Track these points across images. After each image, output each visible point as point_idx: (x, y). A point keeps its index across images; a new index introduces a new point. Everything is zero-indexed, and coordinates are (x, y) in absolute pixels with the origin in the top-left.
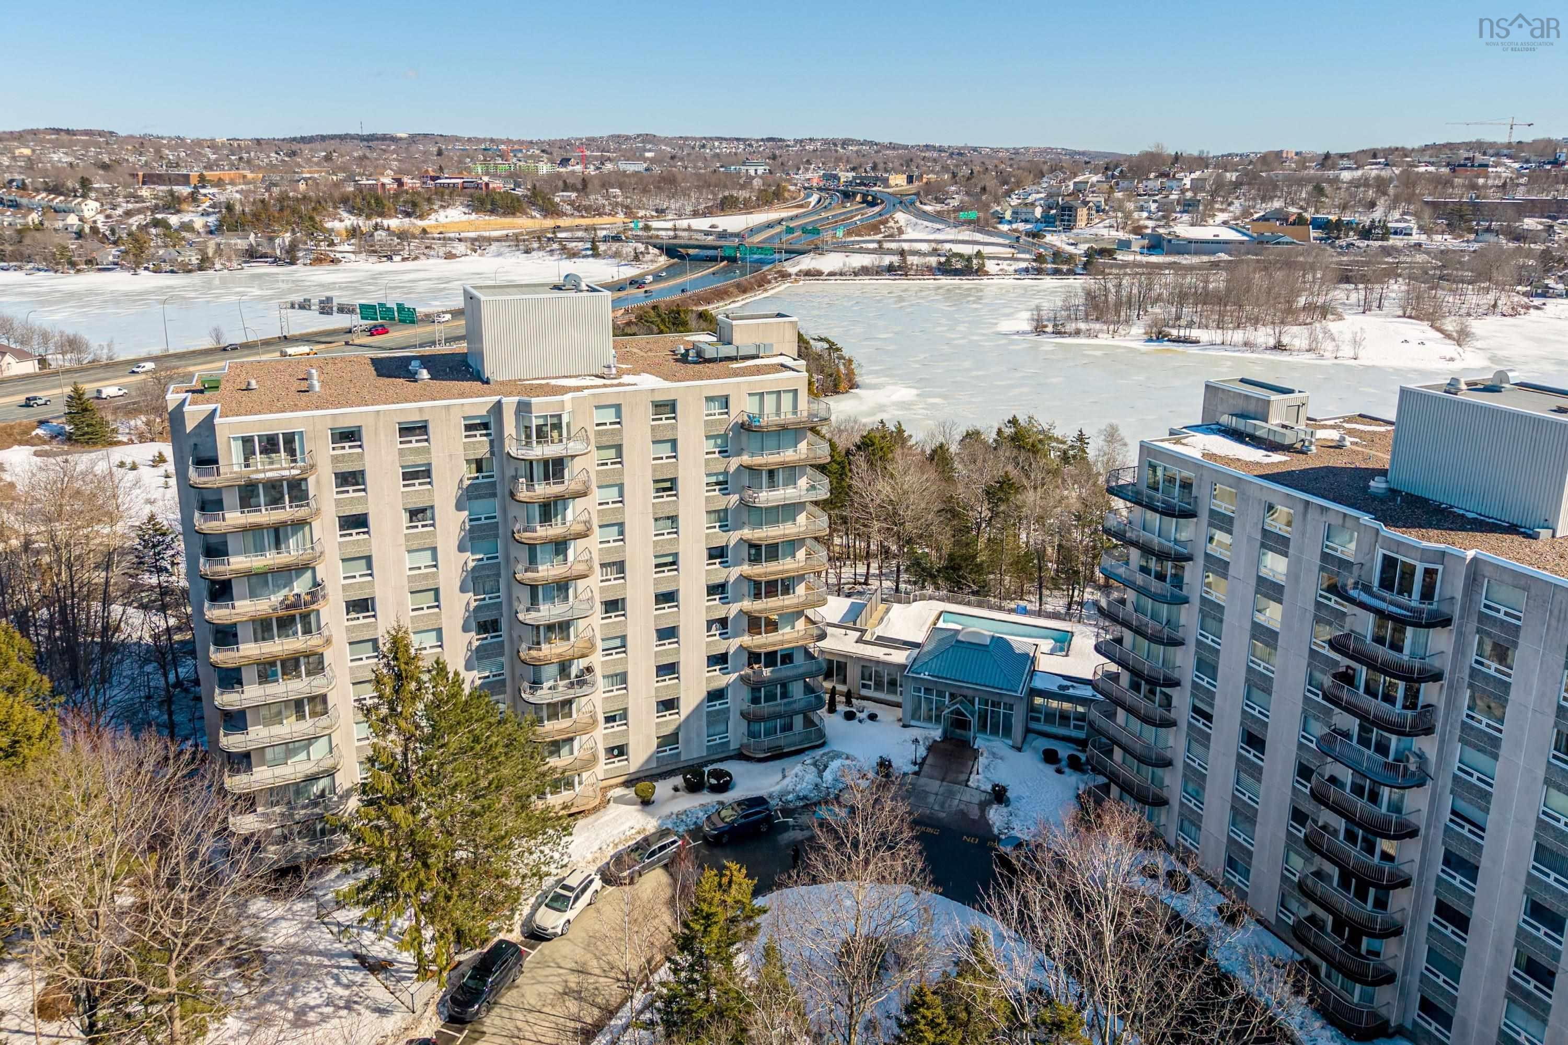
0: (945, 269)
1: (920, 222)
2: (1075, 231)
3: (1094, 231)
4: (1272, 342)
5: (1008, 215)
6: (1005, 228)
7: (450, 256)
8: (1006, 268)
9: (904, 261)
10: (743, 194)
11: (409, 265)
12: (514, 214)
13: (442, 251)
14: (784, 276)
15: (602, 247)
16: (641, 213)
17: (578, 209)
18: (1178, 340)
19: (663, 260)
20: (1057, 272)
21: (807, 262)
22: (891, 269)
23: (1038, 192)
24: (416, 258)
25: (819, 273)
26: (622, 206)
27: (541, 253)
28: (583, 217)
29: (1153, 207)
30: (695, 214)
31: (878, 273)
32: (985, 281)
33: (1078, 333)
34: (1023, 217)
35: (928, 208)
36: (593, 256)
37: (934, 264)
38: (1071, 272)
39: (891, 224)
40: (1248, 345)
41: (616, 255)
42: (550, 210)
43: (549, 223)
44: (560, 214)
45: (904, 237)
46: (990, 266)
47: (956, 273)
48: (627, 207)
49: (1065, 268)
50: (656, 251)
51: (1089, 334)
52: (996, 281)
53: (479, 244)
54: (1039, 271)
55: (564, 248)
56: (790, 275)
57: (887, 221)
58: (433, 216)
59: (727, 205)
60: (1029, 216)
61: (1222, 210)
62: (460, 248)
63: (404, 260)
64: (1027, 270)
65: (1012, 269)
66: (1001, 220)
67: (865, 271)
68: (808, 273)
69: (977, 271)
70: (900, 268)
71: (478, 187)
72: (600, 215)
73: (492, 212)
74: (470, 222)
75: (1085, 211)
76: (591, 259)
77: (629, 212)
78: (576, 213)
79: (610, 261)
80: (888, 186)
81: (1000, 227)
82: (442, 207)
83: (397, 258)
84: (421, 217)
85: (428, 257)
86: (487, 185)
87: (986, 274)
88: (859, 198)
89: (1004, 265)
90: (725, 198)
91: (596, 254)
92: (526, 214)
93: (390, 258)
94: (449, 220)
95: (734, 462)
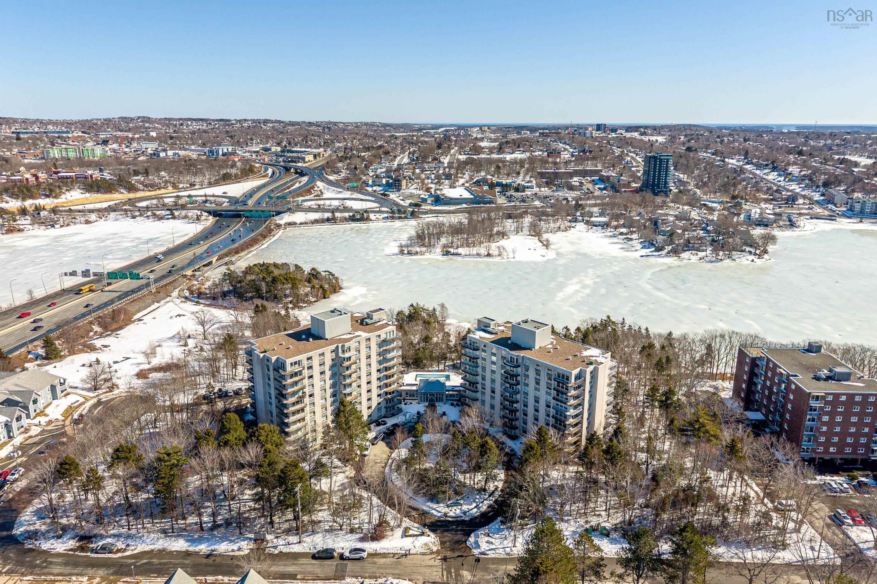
0: (353, 219)
1: (330, 187)
2: (402, 191)
3: (410, 191)
5: (370, 182)
6: (370, 189)
7: (88, 222)
8: (378, 217)
9: (334, 215)
10: (234, 171)
12: (111, 192)
13: (83, 219)
14: (279, 226)
15: (176, 213)
16: (181, 186)
17: (145, 186)
19: (211, 220)
20: (400, 218)
21: (286, 218)
22: (328, 220)
23: (381, 168)
24: (68, 225)
25: (295, 224)
26: (170, 182)
27: (142, 218)
28: (150, 191)
29: (433, 176)
30: (211, 184)
31: (323, 222)
32: (371, 224)
33: (417, 253)
34: (377, 183)
35: (331, 178)
36: (172, 218)
37: (347, 217)
38: (406, 218)
39: (316, 189)
41: (186, 217)
42: (131, 188)
43: (132, 196)
44: (137, 190)
45: (325, 196)
46: (372, 216)
47: (358, 220)
48: (173, 183)
49: (403, 216)
50: (206, 214)
51: (422, 253)
52: (375, 223)
53: (102, 213)
54: (393, 218)
55: (154, 215)
56: (281, 225)
57: (313, 188)
58: (63, 196)
59: (226, 179)
60: (380, 183)
61: (461, 178)
62: (93, 217)
63: (61, 226)
64: (387, 218)
65: (381, 217)
66: (367, 185)
67: (316, 221)
68: (290, 224)
69: (366, 219)
70: (332, 219)
71: (86, 178)
72: (159, 189)
73: (98, 192)
74: (87, 199)
75: (405, 181)
76: (171, 220)
77: (175, 186)
78: (145, 189)
80: (305, 162)
81: (367, 188)
82: (67, 190)
83: (57, 226)
84: (56, 197)
85: (75, 223)
86: (91, 176)
87: (371, 220)
88: (292, 170)
89: (378, 215)
90: (225, 174)
91: (174, 218)
92: (118, 191)
93: (53, 226)
94: (73, 198)
95: (382, 349)
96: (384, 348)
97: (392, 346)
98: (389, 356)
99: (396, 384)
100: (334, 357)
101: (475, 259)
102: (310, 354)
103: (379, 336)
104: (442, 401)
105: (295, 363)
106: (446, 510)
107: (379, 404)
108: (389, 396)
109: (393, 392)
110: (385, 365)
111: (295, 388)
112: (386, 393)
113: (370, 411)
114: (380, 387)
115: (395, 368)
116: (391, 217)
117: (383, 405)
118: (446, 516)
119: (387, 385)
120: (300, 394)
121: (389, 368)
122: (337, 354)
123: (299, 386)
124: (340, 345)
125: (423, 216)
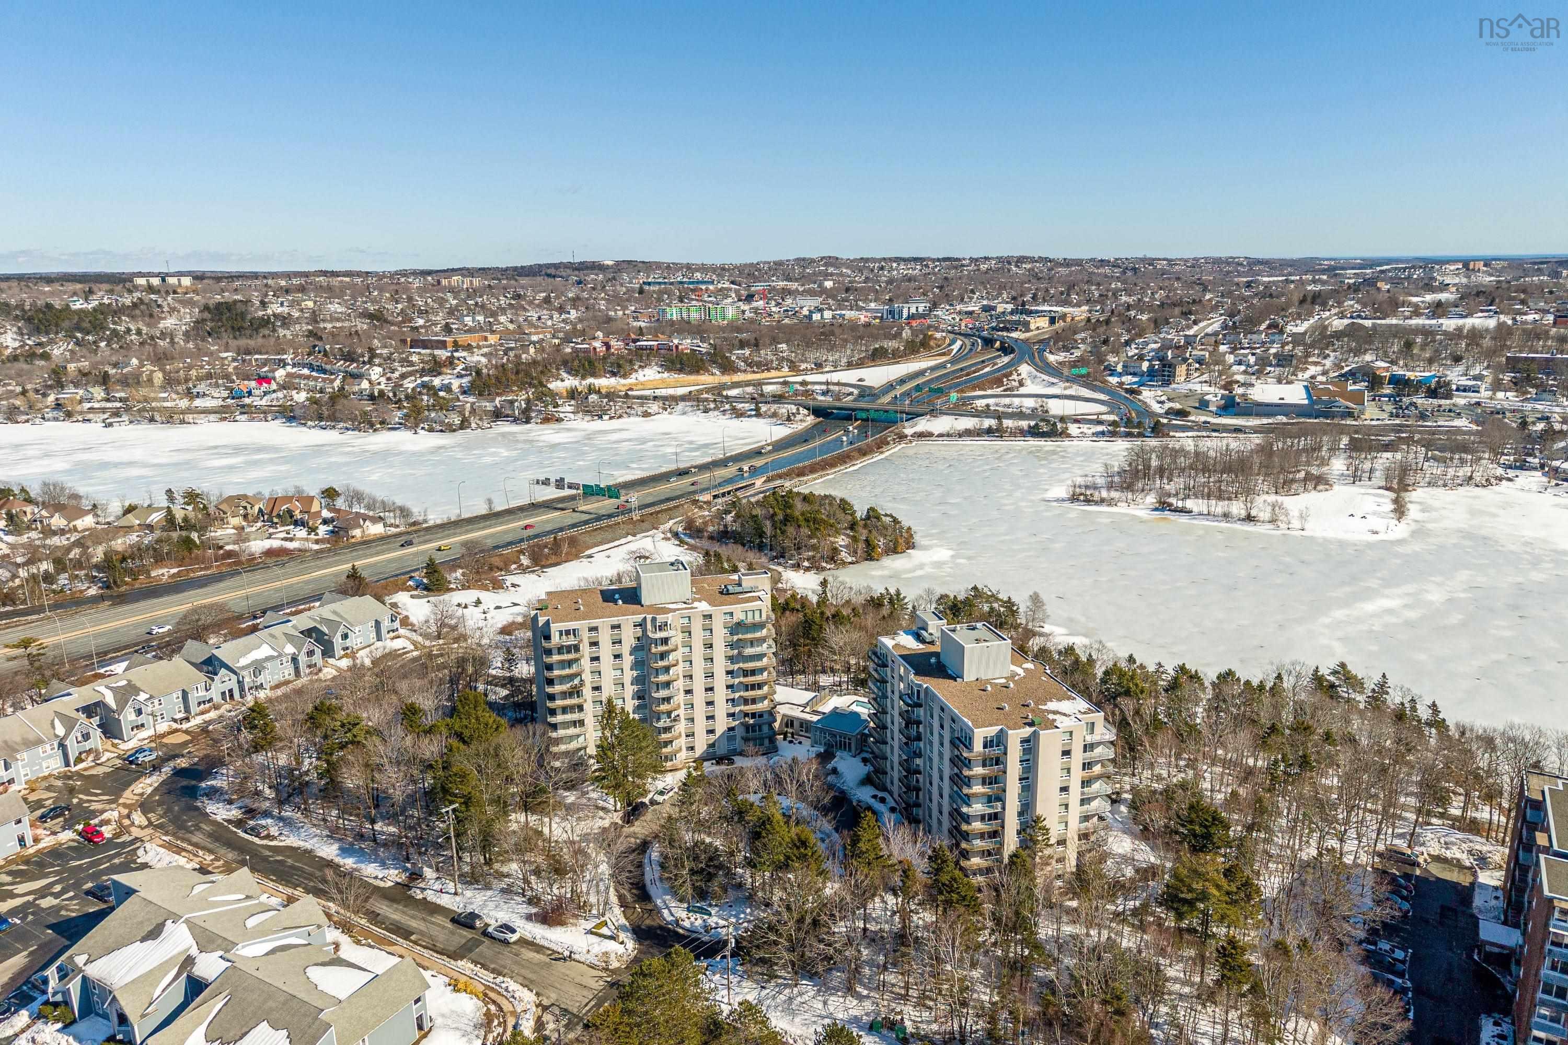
0: (1034, 432)
1: (1039, 374)
2: (1173, 386)
3: (1190, 386)
4: (1243, 513)
5: (1119, 368)
6: (1114, 380)
7: (646, 414)
8: (1086, 431)
9: (1001, 424)
10: (891, 344)
11: (616, 423)
12: (697, 372)
13: (640, 410)
14: (902, 437)
15: (764, 408)
16: (803, 366)
17: (750, 365)
18: (1177, 510)
19: (811, 420)
20: (1128, 435)
21: (922, 425)
22: (989, 431)
23: (1156, 342)
24: (620, 417)
25: (930, 435)
26: (788, 360)
27: (716, 413)
28: (754, 372)
29: (1252, 360)
30: (850, 366)
31: (978, 435)
32: (1067, 443)
33: (1102, 501)
34: (1132, 370)
35: (1052, 358)
36: (756, 416)
37: (1026, 428)
38: (1139, 435)
39: (1015, 376)
40: (1226, 516)
41: (774, 415)
42: (728, 367)
43: (726, 379)
44: (736, 370)
45: (1022, 391)
46: (1073, 429)
47: (1043, 435)
48: (792, 362)
49: (1136, 431)
50: (806, 412)
51: (1110, 502)
52: (1075, 443)
53: (669, 402)
54: (1114, 434)
55: (734, 409)
56: (906, 436)
57: (1011, 374)
58: (634, 376)
59: (878, 356)
60: (1137, 370)
61: (1316, 364)
62: (654, 407)
63: (611, 418)
64: (1103, 433)
65: (1090, 432)
66: (1113, 372)
67: (968, 433)
68: (921, 435)
69: (1061, 434)
70: (997, 430)
71: (670, 349)
72: (768, 370)
73: (681, 371)
74: (663, 380)
75: (1184, 367)
76: (754, 419)
77: (793, 367)
78: (749, 369)
79: (769, 420)
80: (1028, 330)
81: (1110, 379)
82: (640, 367)
83: (606, 417)
84: (624, 376)
85: (629, 415)
86: (677, 347)
87: (1069, 436)
88: (998, 344)
89: (1085, 428)
90: (876, 349)
91: (759, 415)
92: (708, 371)
93: (600, 417)
94: (647, 378)
95: (735, 638)
96: (740, 636)
97: (758, 635)
98: (749, 651)
99: (766, 702)
100: (640, 634)
101: (1216, 524)
102: (595, 622)
103: (731, 614)
104: (850, 750)
105: (568, 633)
106: (684, 915)
107: (731, 729)
108: (751, 721)
109: (761, 716)
110: (741, 665)
111: (567, 671)
112: (746, 715)
113: (712, 738)
114: (733, 700)
115: (765, 674)
116: (1109, 432)
117: (740, 732)
118: (678, 925)
119: (746, 701)
120: (576, 681)
121: (753, 672)
122: (644, 631)
123: (574, 669)
124: (649, 617)
125: (1177, 435)
